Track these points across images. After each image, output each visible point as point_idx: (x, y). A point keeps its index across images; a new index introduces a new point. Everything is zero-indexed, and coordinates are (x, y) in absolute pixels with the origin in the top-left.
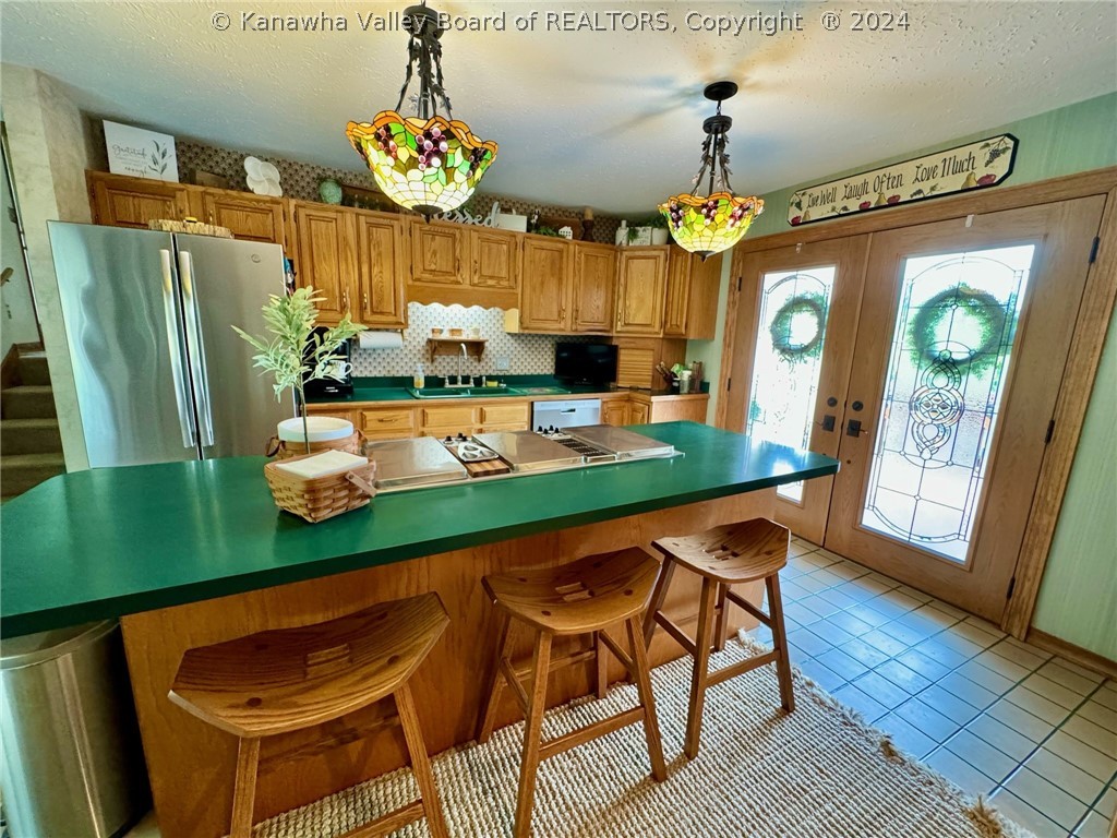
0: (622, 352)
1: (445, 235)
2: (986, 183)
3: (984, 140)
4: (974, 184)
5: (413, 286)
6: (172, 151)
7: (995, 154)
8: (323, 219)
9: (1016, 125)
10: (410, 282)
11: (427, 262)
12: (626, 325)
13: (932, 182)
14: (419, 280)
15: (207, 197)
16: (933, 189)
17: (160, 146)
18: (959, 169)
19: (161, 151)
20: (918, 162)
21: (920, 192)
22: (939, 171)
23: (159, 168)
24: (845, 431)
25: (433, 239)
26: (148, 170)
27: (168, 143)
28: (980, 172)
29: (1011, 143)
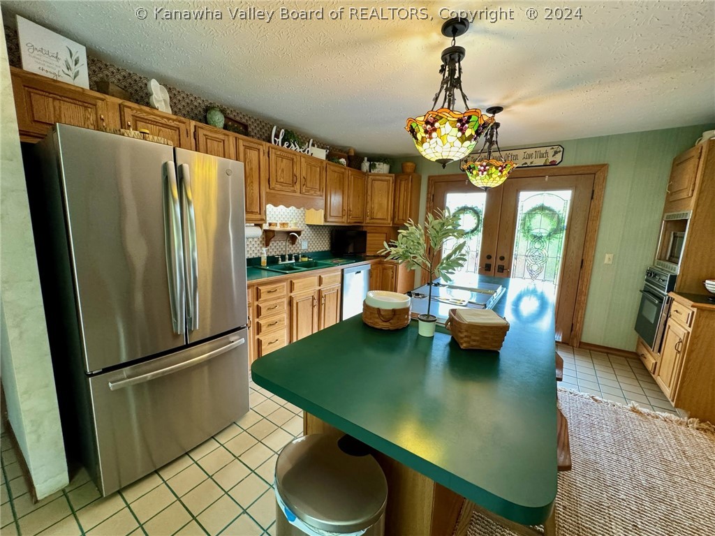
0: (368, 235)
1: (288, 158)
2: (553, 163)
3: (551, 145)
4: (548, 164)
5: (270, 193)
6: (84, 60)
7: (556, 153)
8: (214, 139)
9: (562, 142)
10: (268, 190)
11: (278, 178)
12: (372, 219)
13: (531, 160)
14: (273, 189)
15: (126, 109)
16: (531, 163)
17: (73, 54)
18: (542, 156)
19: (74, 58)
20: (525, 150)
21: (526, 163)
22: (534, 156)
23: (72, 74)
24: (496, 270)
25: (282, 161)
26: (61, 73)
27: (81, 52)
28: (551, 159)
29: (562, 150)
